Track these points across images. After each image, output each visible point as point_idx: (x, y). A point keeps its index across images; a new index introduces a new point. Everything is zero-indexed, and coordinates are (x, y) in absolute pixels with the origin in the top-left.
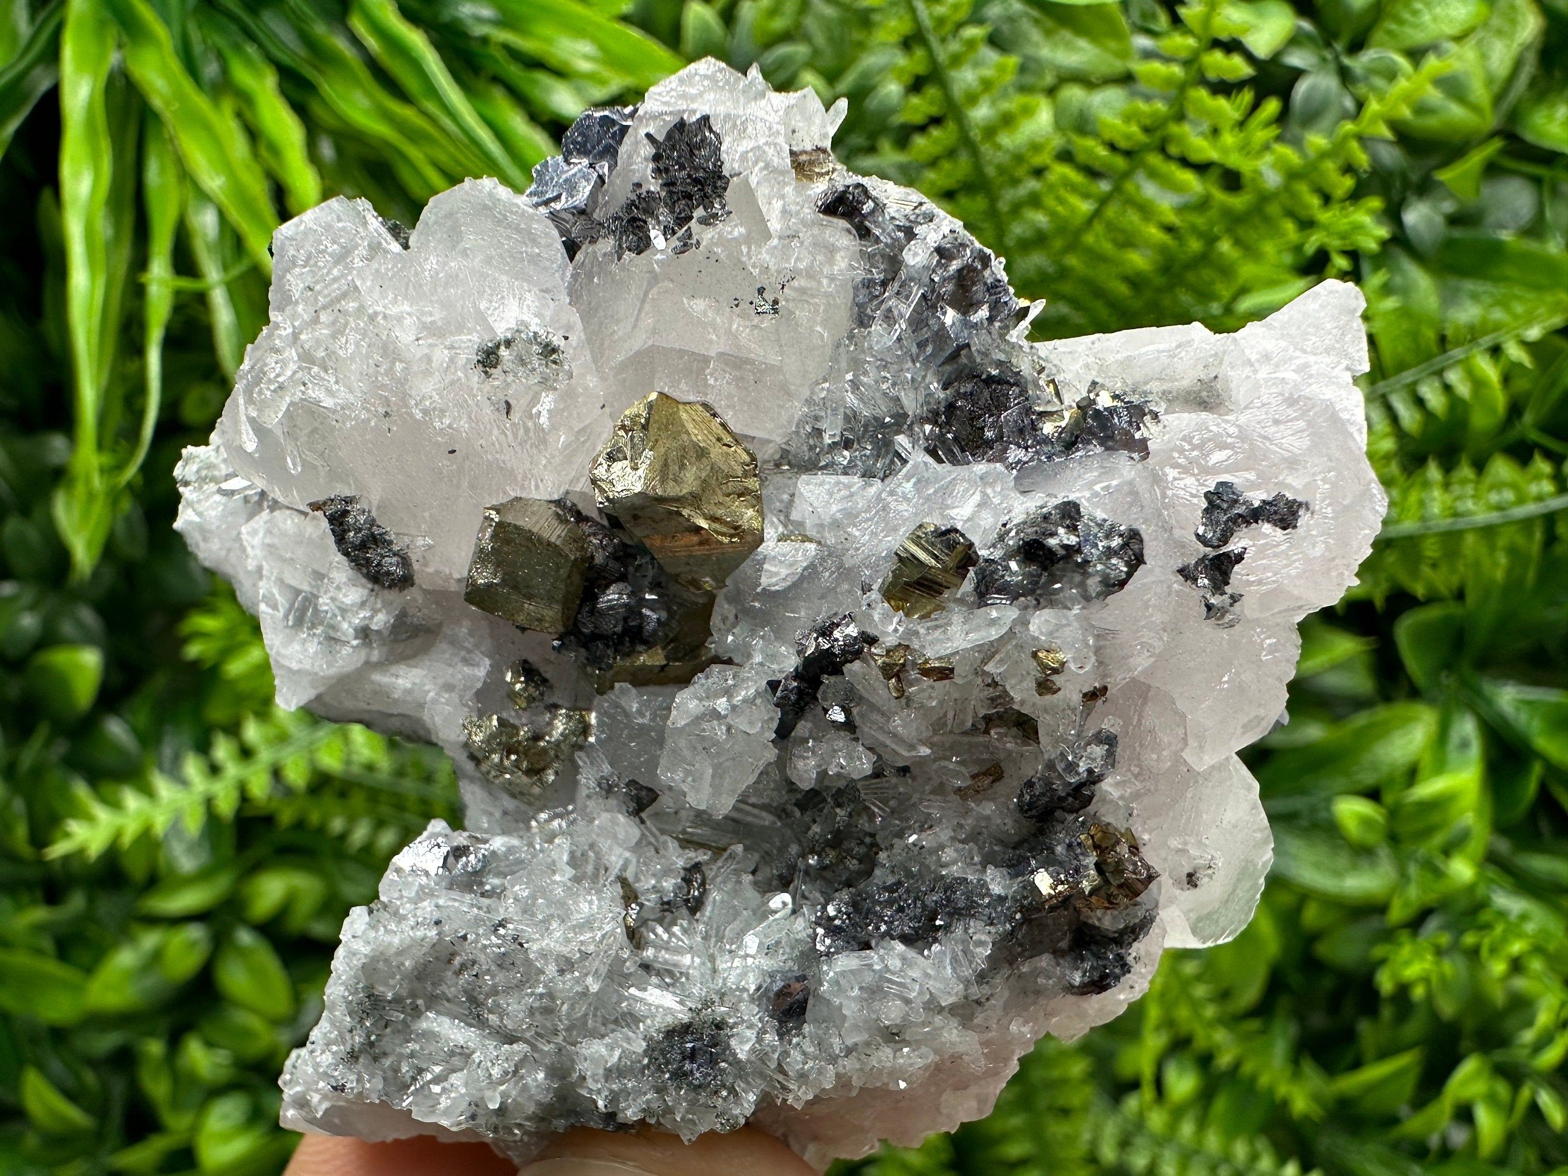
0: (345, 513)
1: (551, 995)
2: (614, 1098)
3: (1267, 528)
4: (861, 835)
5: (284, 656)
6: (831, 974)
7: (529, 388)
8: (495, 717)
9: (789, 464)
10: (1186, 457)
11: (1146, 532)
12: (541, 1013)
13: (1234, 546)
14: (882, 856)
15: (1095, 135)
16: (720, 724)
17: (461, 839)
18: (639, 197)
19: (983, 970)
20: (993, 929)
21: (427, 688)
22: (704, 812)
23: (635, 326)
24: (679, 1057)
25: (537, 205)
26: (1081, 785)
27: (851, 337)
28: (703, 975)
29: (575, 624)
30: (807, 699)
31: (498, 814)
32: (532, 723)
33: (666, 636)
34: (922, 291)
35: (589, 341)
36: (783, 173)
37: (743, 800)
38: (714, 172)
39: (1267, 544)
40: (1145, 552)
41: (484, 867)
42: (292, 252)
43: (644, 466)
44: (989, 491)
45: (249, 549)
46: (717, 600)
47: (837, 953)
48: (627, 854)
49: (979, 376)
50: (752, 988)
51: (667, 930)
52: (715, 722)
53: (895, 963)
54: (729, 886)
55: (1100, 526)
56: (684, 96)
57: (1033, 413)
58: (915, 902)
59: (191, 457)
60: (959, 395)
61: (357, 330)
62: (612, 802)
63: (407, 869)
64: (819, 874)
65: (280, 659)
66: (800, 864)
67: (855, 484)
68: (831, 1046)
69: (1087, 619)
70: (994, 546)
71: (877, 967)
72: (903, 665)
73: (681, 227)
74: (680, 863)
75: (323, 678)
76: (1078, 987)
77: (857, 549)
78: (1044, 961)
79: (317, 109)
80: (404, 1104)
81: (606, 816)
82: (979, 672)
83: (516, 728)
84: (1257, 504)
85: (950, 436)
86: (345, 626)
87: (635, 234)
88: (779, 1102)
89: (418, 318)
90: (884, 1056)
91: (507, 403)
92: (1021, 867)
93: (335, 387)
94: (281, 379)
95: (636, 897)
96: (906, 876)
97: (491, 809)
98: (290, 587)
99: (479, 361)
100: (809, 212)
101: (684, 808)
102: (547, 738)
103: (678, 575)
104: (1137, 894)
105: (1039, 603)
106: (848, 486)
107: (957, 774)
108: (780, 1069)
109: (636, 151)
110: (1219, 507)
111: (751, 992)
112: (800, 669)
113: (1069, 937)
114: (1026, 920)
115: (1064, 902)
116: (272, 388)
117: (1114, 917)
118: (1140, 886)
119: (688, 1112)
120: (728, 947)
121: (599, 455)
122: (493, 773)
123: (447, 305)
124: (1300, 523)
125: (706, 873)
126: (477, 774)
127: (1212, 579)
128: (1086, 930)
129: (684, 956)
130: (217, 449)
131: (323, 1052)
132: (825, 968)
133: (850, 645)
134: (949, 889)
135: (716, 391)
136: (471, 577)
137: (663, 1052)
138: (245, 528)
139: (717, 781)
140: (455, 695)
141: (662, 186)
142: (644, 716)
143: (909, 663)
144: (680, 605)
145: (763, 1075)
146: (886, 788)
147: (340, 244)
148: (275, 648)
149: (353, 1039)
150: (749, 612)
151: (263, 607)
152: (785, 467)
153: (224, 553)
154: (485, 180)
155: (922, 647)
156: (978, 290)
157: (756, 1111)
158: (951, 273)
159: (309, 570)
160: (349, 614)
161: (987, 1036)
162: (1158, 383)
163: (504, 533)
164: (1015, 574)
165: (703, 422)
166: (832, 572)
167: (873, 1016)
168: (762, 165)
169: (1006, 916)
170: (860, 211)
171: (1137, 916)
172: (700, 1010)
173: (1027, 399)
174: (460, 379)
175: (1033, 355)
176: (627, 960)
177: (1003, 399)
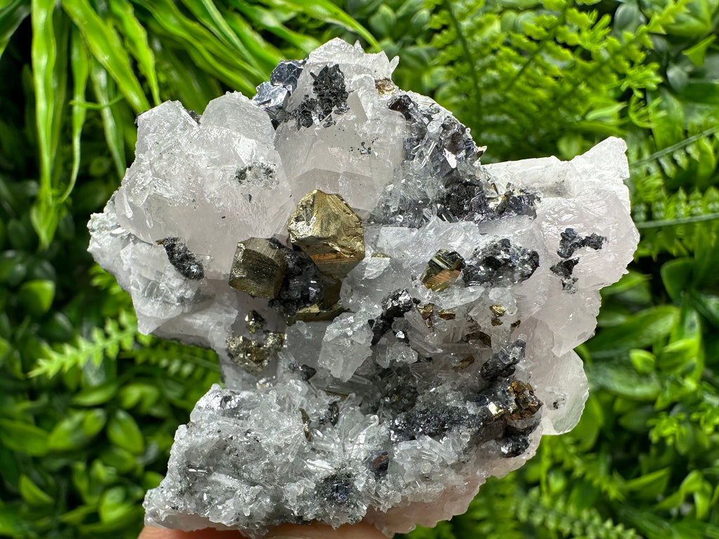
0: (174, 245)
1: (271, 464)
2: (301, 510)
3: (588, 249)
4: (409, 388)
5: (143, 310)
6: (398, 451)
7: (259, 188)
8: (241, 337)
9: (375, 221)
10: (551, 217)
11: (539, 252)
12: (268, 472)
13: (574, 257)
14: (420, 398)
15: (523, 33)
16: (347, 340)
17: (227, 393)
18: (307, 101)
19: (466, 448)
20: (470, 430)
21: (210, 324)
22: (338, 379)
23: (306, 159)
24: (331, 490)
25: (259, 105)
26: (510, 365)
27: (403, 164)
28: (340, 453)
29: (279, 295)
30: (387, 328)
31: (240, 380)
32: (257, 339)
33: (319, 299)
34: (436, 144)
35: (284, 165)
36: (372, 91)
37: (355, 373)
38: (341, 90)
39: (589, 256)
40: (539, 261)
41: (239, 406)
42: (147, 126)
43: (312, 224)
44: (468, 234)
45: (124, 261)
46: (343, 283)
47: (400, 441)
48: (302, 398)
49: (461, 182)
50: (363, 458)
51: (322, 432)
52: (345, 339)
53: (427, 446)
54: (349, 412)
55: (519, 250)
56: (327, 56)
57: (485, 198)
58: (435, 418)
59: (95, 219)
60: (453, 190)
61: (180, 162)
62: (296, 375)
63: (204, 407)
64: (391, 406)
65: (141, 312)
66: (382, 402)
67: (405, 231)
68: (399, 484)
69: (513, 292)
70: (472, 259)
71: (419, 448)
72: (432, 313)
73: (327, 115)
74: (327, 402)
75: (161, 320)
76: (506, 454)
77: (409, 260)
78: (492, 443)
79: (152, 25)
80: (205, 515)
81: (292, 381)
82: (466, 315)
83: (250, 342)
84: (584, 238)
85: (448, 209)
86: (173, 296)
87: (306, 118)
88: (376, 509)
89: (208, 157)
90: (422, 487)
91: (250, 195)
92: (482, 402)
93: (170, 188)
94: (144, 185)
95: (308, 418)
96: (430, 407)
97: (237, 378)
98: (145, 278)
99: (236, 177)
100: (385, 108)
101: (327, 377)
102: (265, 346)
103: (325, 272)
104: (534, 413)
105: (493, 285)
106: (403, 232)
107: (453, 361)
108: (376, 494)
109: (306, 80)
110: (567, 240)
111: (362, 460)
112: (384, 315)
113: (502, 432)
114: (484, 425)
115: (501, 417)
116: (140, 189)
117: (522, 423)
118: (535, 410)
119: (335, 515)
120: (350, 439)
121: (291, 219)
122: (240, 362)
123: (221, 151)
124: (603, 246)
125: (339, 406)
126: (231, 362)
127: (565, 272)
128: (509, 429)
129: (331, 445)
130: (108, 214)
131: (167, 492)
132: (395, 448)
133: (407, 304)
134: (450, 412)
135: (343, 189)
136: (231, 274)
137: (324, 488)
138: (121, 251)
139: (345, 365)
140: (222, 327)
141: (318, 96)
142: (309, 336)
143: (434, 312)
144: (325, 285)
145: (369, 497)
146: (422, 367)
147: (170, 123)
148: (138, 307)
149: (181, 485)
150: (359, 289)
151: (132, 288)
152: (373, 223)
153: (112, 262)
154: (235, 93)
155: (441, 304)
156: (461, 144)
157: (366, 514)
158: (449, 136)
159: (155, 271)
160: (175, 291)
161: (467, 477)
162: (537, 184)
163: (248, 254)
164: (483, 272)
165: (337, 203)
166: (397, 271)
167: (418, 470)
168: (363, 87)
169: (476, 424)
170: (407, 107)
171: (532, 423)
172: (340, 469)
173: (482, 192)
174: (228, 185)
175: (484, 171)
176: (305, 447)
177: (472, 192)
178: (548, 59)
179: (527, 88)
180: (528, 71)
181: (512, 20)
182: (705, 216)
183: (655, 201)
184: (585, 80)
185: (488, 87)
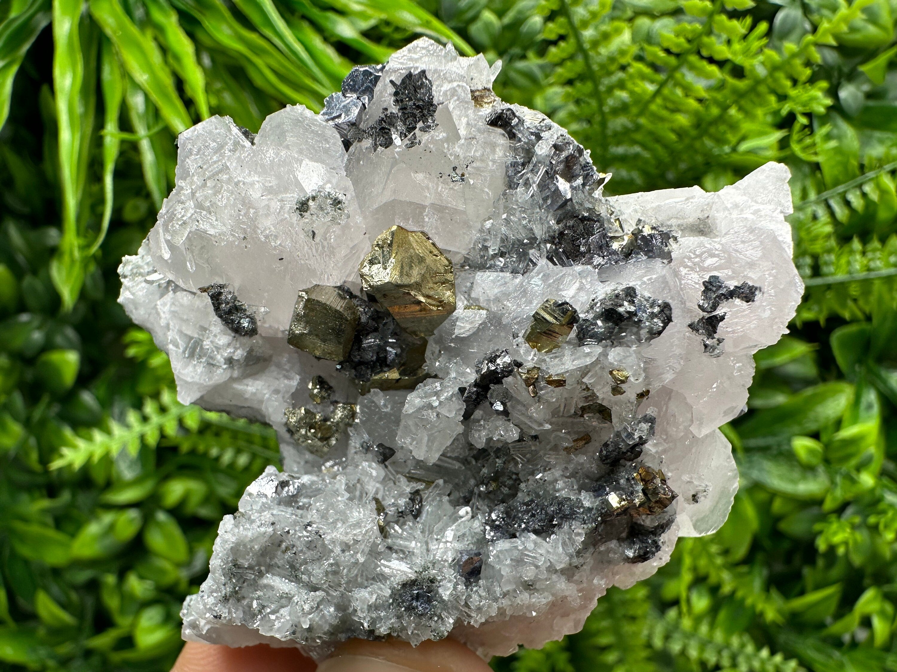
0: (220, 294)
1: (337, 564)
2: (373, 622)
3: (737, 301)
4: (510, 474)
5: (183, 374)
6: (495, 552)
7: (325, 223)
8: (303, 408)
9: (469, 265)
10: (692, 262)
11: (673, 304)
12: (332, 574)
13: (719, 312)
14: (523, 486)
15: (659, 45)
16: (432, 412)
17: (284, 477)
18: (386, 116)
19: (579, 549)
20: (585, 527)
21: (265, 392)
22: (422, 461)
23: (384, 188)
24: (410, 599)
25: (328, 120)
26: (635, 445)
27: (505, 194)
28: (422, 553)
29: (349, 356)
30: (481, 398)
31: (302, 463)
32: (323, 411)
33: (400, 362)
34: (545, 169)
35: (357, 196)
36: (467, 102)
37: (443, 455)
38: (428, 102)
39: (738, 310)
40: (673, 315)
41: (298, 492)
42: (189, 146)
43: (390, 267)
44: (584, 281)
45: (162, 314)
46: (429, 342)
47: (497, 540)
48: (378, 485)
49: (577, 217)
50: (450, 560)
51: (401, 527)
52: (430, 411)
53: (530, 545)
54: (436, 503)
55: (647, 300)
56: (411, 59)
57: (607, 237)
58: (541, 511)
59: (128, 262)
60: (566, 227)
61: (228, 190)
62: (370, 456)
63: (255, 494)
64: (486, 496)
65: (181, 376)
66: (476, 490)
67: (507, 277)
68: (495, 592)
69: (640, 353)
70: (588, 312)
71: (520, 548)
72: (537, 379)
73: (410, 133)
74: (408, 490)
75: (205, 386)
76: (632, 559)
77: (510, 314)
78: (613, 544)
79: (201, 35)
80: (255, 626)
81: (365, 464)
82: (580, 382)
83: (314, 415)
84: (732, 288)
85: (561, 250)
86: (219, 357)
87: (384, 137)
88: (466, 623)
89: (263, 184)
90: (524, 598)
91: (313, 231)
92: (600, 492)
93: (215, 223)
94: (184, 218)
95: (384, 509)
96: (536, 497)
97: (298, 460)
98: (186, 335)
99: (297, 208)
100: (482, 124)
101: (409, 459)
102: (332, 420)
103: (407, 328)
104: (666, 507)
105: (613, 344)
106: (503, 278)
107: (566, 440)
108: (466, 605)
109: (385, 90)
110: (711, 290)
111: (450, 562)
112: (478, 381)
113: (626, 530)
114: (603, 521)
115: (625, 511)
116: (180, 223)
117: (652, 520)
118: (668, 502)
119: (415, 629)
120: (435, 537)
121: (364, 261)
122: (301, 440)
123: (279, 177)
124: (756, 298)
125: (423, 495)
126: (291, 441)
127: (707, 330)
128: (636, 527)
129: (411, 542)
130: (143, 257)
131: (208, 597)
132: (491, 548)
133: (506, 367)
134: (560, 504)
135: (429, 225)
136: (291, 329)
137: (401, 596)
138: (159, 303)
139: (430, 444)
140: (280, 396)
141: (399, 110)
142: (387, 407)
143: (540, 378)
144: (407, 345)
145: (457, 609)
146: (525, 447)
147: (217, 142)
148: (178, 370)
149: (225, 589)
150: (448, 349)
151: (171, 347)
152: (467, 267)
153: (147, 316)
154: (298, 106)
155: (548, 368)
156: (577, 168)
157: (453, 628)
158: (562, 159)
159: (198, 326)
160: (221, 351)
161: (581, 586)
162: (675, 220)
163: (311, 305)
164: (600, 327)
165: (422, 242)
166: (495, 327)
167: (518, 575)
168: (456, 98)
169: (593, 519)
170: (510, 124)
171: (664, 519)
172: (422, 572)
173: (604, 229)
174: (286, 218)
175: (607, 204)
176: (379, 544)
177: (591, 229)
178: (690, 77)
179: (665, 113)
180: (666, 91)
181: (645, 29)
182: (885, 271)
183: (823, 253)
184: (736, 102)
185: (616, 111)
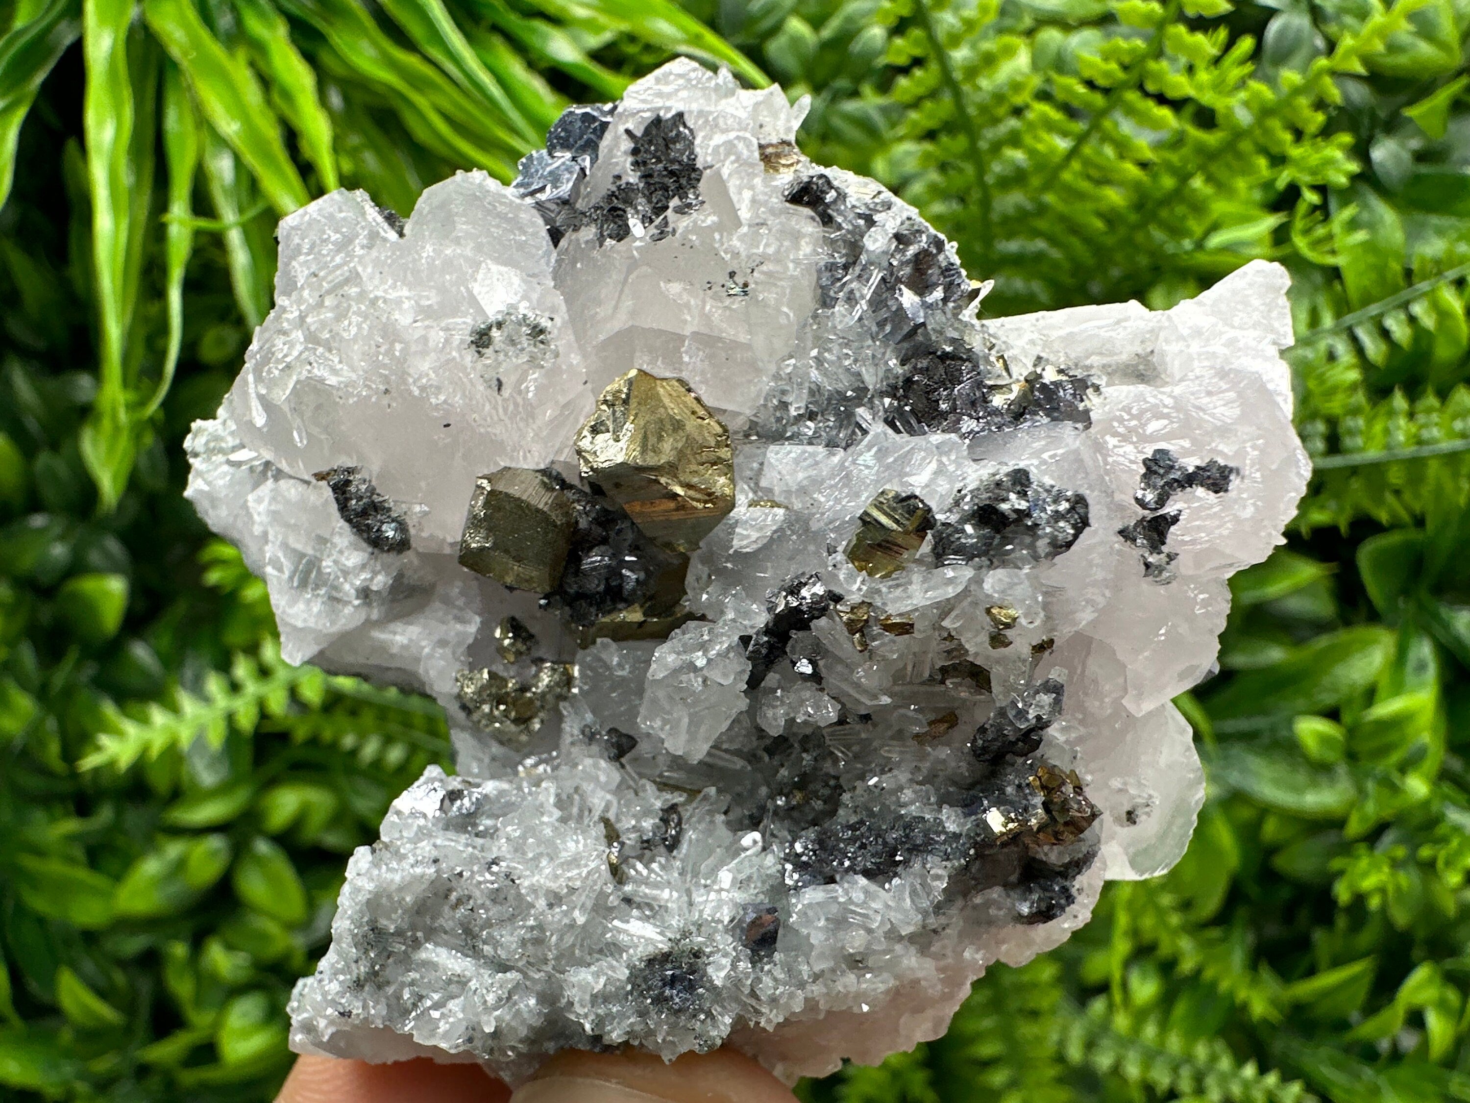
0: (348, 483)
1: (541, 927)
2: (600, 1022)
3: (1200, 491)
4: (826, 778)
5: (288, 615)
6: (800, 906)
7: (518, 366)
8: (486, 671)
9: (757, 434)
10: (1125, 426)
11: (1091, 497)
12: (532, 944)
13: (1170, 509)
14: (846, 797)
15: (1075, 73)
16: (696, 677)
17: (455, 783)
18: (619, 187)
19: (939, 902)
20: (948, 864)
21: (424, 643)
22: (681, 757)
23: (616, 307)
24: (660, 984)
25: (523, 196)
26: (1030, 731)
27: (815, 316)
28: (680, 908)
29: (561, 586)
30: (777, 653)
31: (487, 760)
32: (519, 674)
33: (644, 595)
34: (881, 275)
35: (572, 322)
36: (752, 165)
37: (716, 746)
38: (687, 165)
39: (1201, 506)
40: (1090, 516)
41: (477, 809)
42: (297, 240)
43: (625, 438)
44: (944, 459)
45: (256, 517)
46: (692, 561)
47: (804, 886)
48: (609, 797)
49: (934, 353)
50: (726, 920)
51: (646, 866)
52: (692, 675)
53: (858, 896)
54: (702, 826)
55: (1048, 491)
56: (660, 95)
57: (984, 387)
58: (876, 839)
59: (200, 430)
60: (916, 370)
61: (358, 313)
62: (595, 748)
63: (407, 812)
64: (788, 814)
65: (285, 617)
66: (769, 805)
67: (818, 453)
68: (800, 972)
69: (1037, 577)
70: (950, 510)
71: (841, 900)
72: (867, 621)
73: (658, 216)
74: (658, 804)
75: (325, 635)
76: (1027, 917)
77: (823, 514)
78: (996, 893)
79: (326, 58)
80: (406, 1029)
81: (589, 761)
82: (936, 627)
83: (505, 681)
84: (1191, 469)
85: (907, 408)
86: (347, 587)
87: (615, 223)
88: (752, 1024)
89: (416, 302)
90: (849, 981)
91: (499, 380)
92: (974, 806)
93: (339, 367)
94: (288, 359)
95: (618, 837)
96: (868, 816)
97: (481, 755)
98: (294, 551)
99: (472, 342)
100: (776, 201)
101: (661, 754)
102: (534, 689)
103: (655, 539)
104: (1082, 831)
105: (992, 563)
106: (813, 455)
107: (917, 722)
108: (753, 994)
109: (617, 144)
110: (1155, 473)
111: (726, 923)
112: (771, 625)
113: (1018, 871)
114: (978, 856)
115: (1013, 838)
116: (280, 367)
117: (1060, 853)
118: (1085, 824)
119: (668, 1034)
120: (703, 881)
121: (583, 428)
122: (484, 722)
123: (442, 290)
124: (1231, 486)
125: (682, 814)
126: (468, 723)
127: (1150, 539)
128: (1034, 865)
129: (663, 891)
130: (224, 422)
131: (330, 981)
132: (794, 901)
133: (817, 603)
134: (908, 827)
135: (690, 367)
136: (464, 541)
137: (645, 979)
138: (250, 498)
139: (693, 729)
140: (448, 651)
141: (640, 178)
142: (624, 669)
143: (872, 619)
144: (657, 566)
145: (737, 1000)
146: (850, 734)
147: (342, 233)
148: (281, 610)
149: (358, 969)
150: (722, 572)
151: (269, 570)
152: (754, 438)
153: (232, 519)
154: (475, 173)
155: (885, 604)
156: (933, 273)
157: (731, 1033)
158: (909, 257)
159: (313, 535)
160: (351, 576)
161: (942, 963)
162: (1097, 358)
163: (496, 501)
164: (970, 536)
165: (678, 397)
166: (799, 536)
167: (839, 945)
168: (733, 158)
169: (961, 852)
170: (822, 200)
171: (1081, 851)
172: (679, 940)
173: (979, 374)
174: (454, 358)
175: (984, 332)
176: (610, 894)
177: (957, 374)
178: (1126, 127)
179: (1085, 185)
180: (1087, 150)
181: (1053, 48)
182: (1446, 445)
183: (1345, 415)
184: (1202, 168)
185: (1006, 183)
